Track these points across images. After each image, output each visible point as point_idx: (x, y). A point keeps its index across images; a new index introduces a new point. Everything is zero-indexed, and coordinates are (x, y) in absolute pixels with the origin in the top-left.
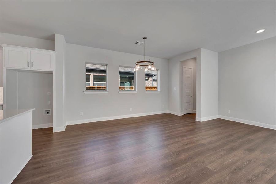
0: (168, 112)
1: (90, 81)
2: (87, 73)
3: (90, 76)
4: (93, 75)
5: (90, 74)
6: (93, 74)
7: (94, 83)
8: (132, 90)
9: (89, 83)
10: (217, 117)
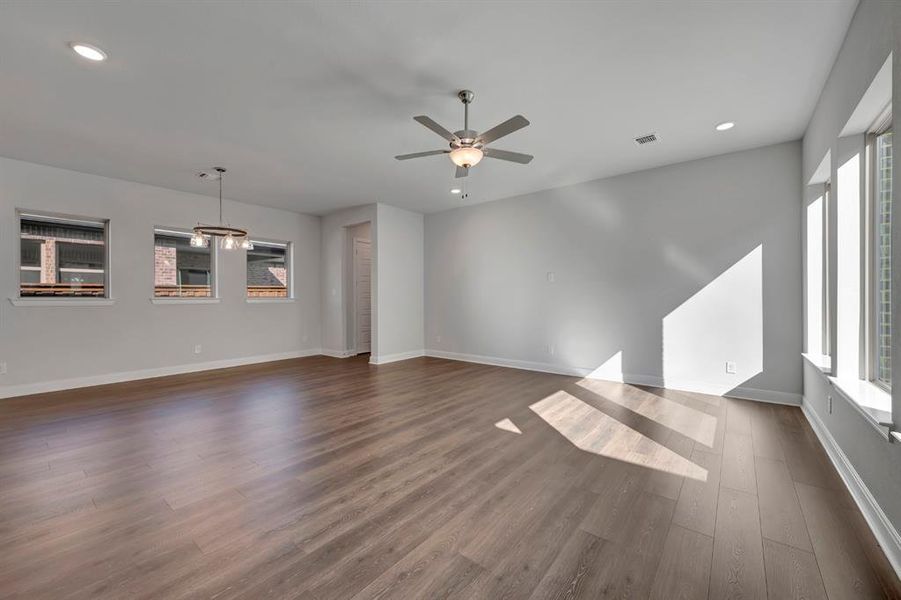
0: (319, 351)
1: (40, 266)
2: (23, 237)
3: (43, 246)
4: (57, 242)
5: (38, 237)
6: (55, 239)
7: (62, 270)
8: (206, 296)
9: (39, 272)
10: (422, 353)
